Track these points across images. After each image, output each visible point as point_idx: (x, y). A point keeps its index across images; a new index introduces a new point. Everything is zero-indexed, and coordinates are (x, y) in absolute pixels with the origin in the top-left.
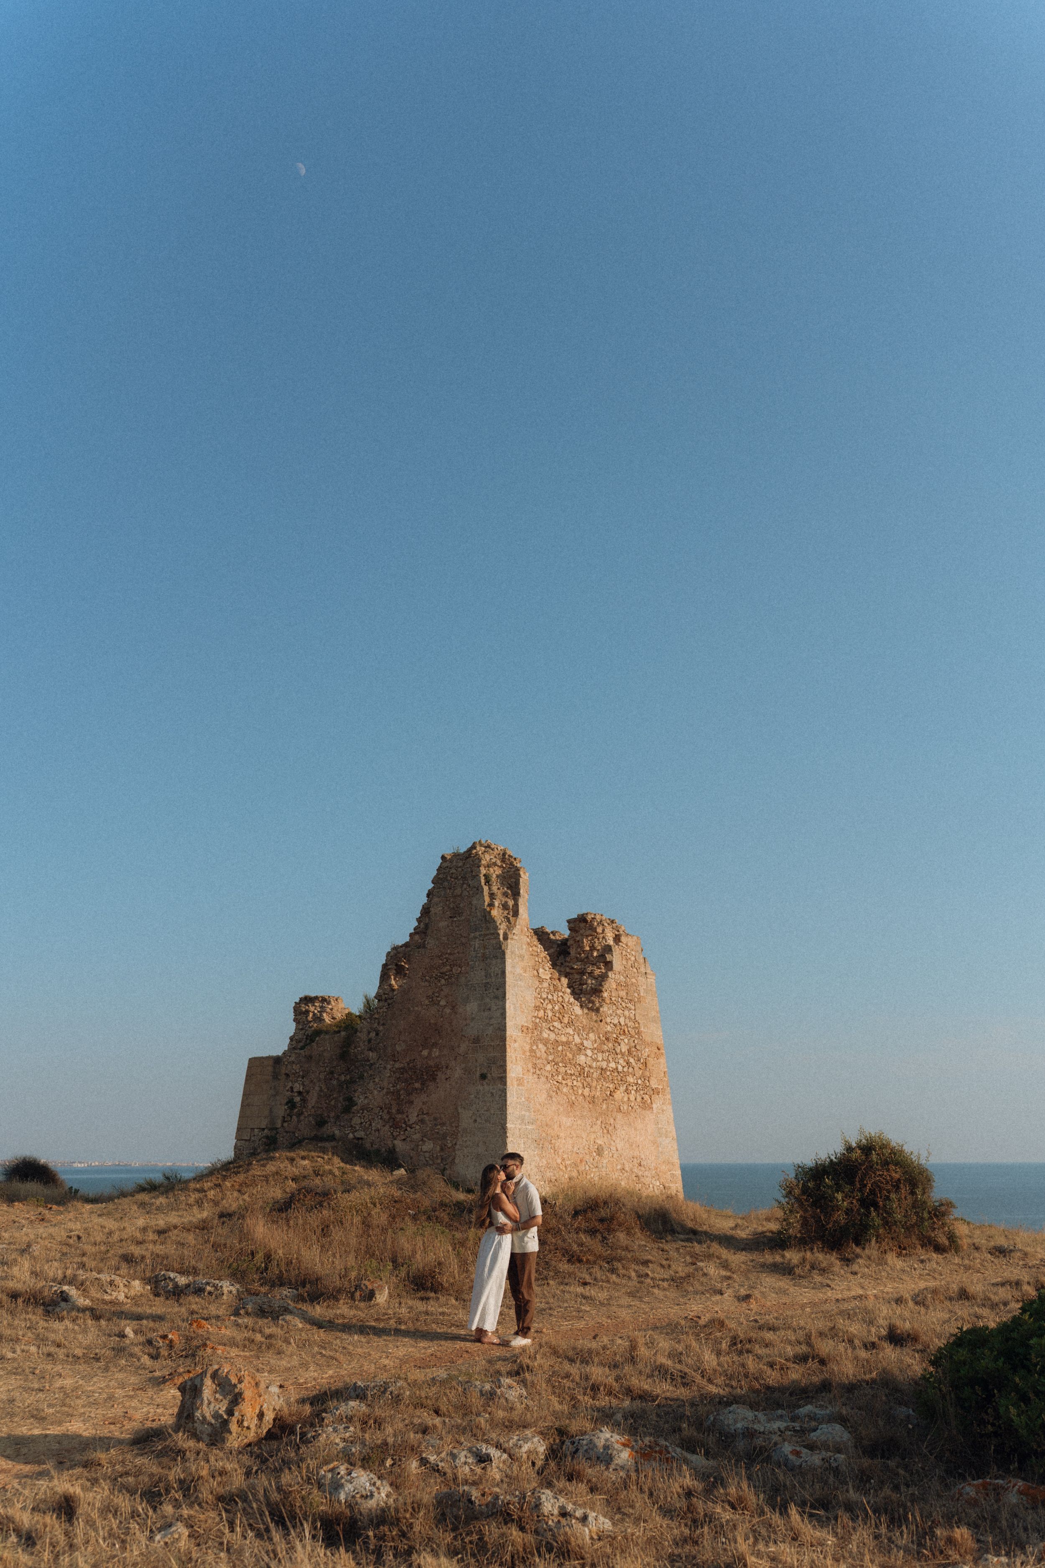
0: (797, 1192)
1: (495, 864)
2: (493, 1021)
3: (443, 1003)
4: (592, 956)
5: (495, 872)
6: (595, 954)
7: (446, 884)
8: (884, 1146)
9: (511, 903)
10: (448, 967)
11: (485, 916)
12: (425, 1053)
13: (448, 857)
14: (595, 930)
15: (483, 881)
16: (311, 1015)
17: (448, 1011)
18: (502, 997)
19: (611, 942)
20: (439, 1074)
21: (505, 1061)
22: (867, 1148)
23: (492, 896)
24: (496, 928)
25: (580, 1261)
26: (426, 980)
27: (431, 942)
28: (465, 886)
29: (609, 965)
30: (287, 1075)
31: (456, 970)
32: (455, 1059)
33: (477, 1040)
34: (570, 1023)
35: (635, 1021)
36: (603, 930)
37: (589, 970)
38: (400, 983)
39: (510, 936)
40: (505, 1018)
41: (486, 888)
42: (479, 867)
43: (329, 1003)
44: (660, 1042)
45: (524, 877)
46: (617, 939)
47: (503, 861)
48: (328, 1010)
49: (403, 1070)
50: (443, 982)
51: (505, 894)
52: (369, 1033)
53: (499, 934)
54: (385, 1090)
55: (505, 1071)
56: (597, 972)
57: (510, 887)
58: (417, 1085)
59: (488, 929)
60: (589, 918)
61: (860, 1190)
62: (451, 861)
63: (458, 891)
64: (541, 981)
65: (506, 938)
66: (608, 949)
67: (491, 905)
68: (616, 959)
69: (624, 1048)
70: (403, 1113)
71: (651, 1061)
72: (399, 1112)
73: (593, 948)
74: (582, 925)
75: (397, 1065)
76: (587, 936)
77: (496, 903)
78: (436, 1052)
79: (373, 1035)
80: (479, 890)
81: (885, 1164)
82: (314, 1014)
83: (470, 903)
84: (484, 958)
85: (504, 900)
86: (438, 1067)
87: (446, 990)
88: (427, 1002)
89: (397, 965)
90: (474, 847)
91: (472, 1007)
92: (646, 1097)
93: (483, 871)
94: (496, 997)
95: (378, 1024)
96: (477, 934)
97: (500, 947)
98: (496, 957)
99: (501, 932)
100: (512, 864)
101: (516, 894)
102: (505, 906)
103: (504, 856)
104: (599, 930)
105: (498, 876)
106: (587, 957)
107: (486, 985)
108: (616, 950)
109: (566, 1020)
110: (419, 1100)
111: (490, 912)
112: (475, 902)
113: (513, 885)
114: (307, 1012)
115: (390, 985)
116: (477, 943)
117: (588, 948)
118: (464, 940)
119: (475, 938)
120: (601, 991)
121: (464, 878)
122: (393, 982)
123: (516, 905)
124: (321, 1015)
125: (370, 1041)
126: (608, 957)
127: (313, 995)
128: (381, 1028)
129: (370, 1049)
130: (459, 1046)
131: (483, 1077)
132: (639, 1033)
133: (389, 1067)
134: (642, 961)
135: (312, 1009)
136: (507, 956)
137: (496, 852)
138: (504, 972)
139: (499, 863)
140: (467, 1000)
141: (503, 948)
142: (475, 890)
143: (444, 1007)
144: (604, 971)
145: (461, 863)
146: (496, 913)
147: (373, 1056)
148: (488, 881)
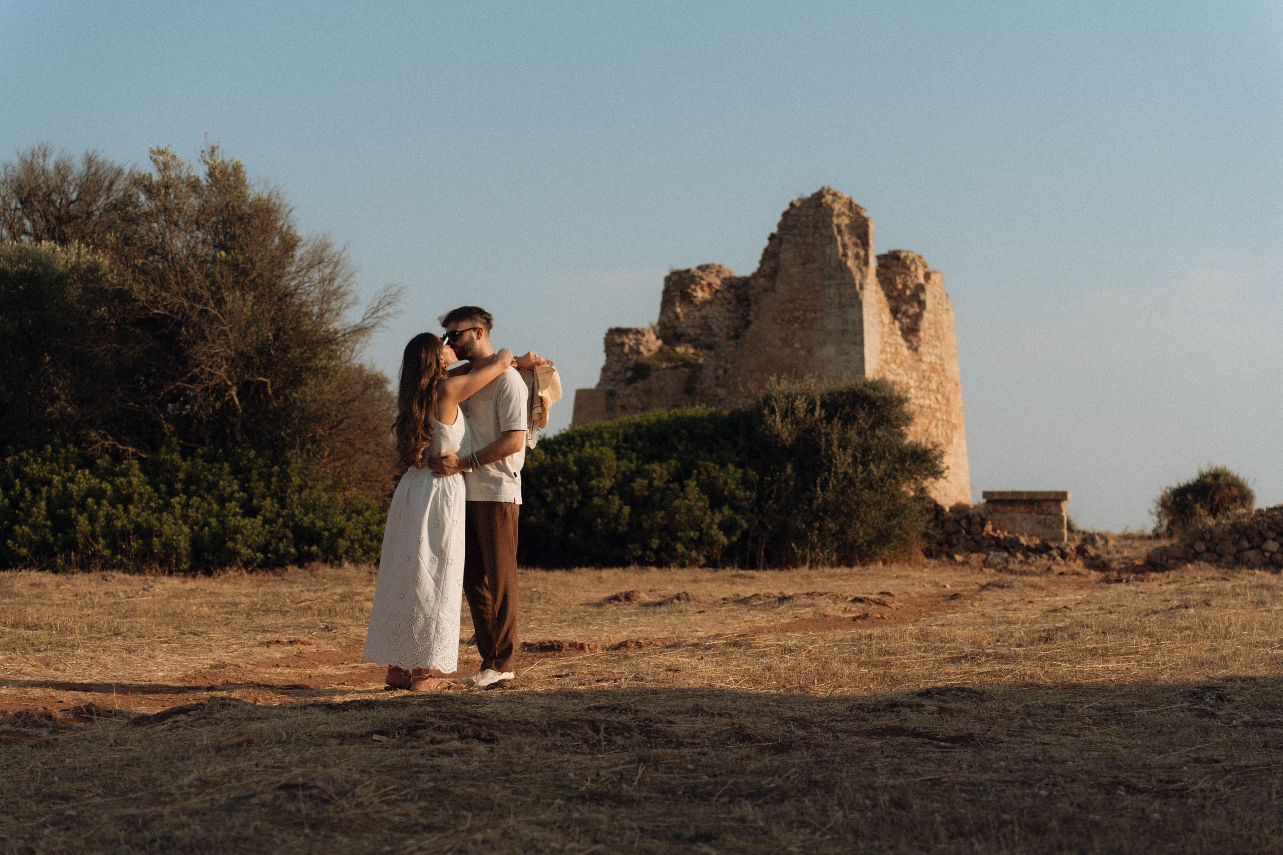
1: (843, 214)
3: (797, 345)
4: (905, 293)
5: (845, 221)
6: (908, 292)
7: (796, 231)
9: (862, 253)
10: (802, 312)
11: (840, 266)
13: (798, 204)
14: (908, 268)
15: (836, 231)
16: (627, 348)
17: (803, 353)
18: (861, 343)
19: (921, 280)
23: (844, 246)
24: (852, 279)
26: (778, 324)
27: (780, 287)
28: (817, 235)
29: (922, 304)
30: (623, 407)
31: (810, 315)
34: (901, 365)
35: (941, 359)
36: (916, 269)
37: (904, 308)
38: (686, 310)
39: (865, 286)
41: (839, 238)
42: (831, 216)
43: (643, 335)
44: (958, 378)
45: (872, 228)
46: (927, 276)
47: (850, 209)
48: (644, 343)
50: (796, 325)
51: (856, 245)
52: (716, 370)
53: (855, 284)
56: (911, 311)
57: (859, 237)
59: (843, 278)
60: (903, 255)
62: (800, 208)
63: (810, 240)
64: (884, 325)
65: (862, 288)
66: (921, 288)
67: (845, 255)
68: (929, 298)
69: (934, 386)
71: (952, 396)
73: (905, 286)
74: (895, 262)
76: (900, 274)
77: (850, 253)
79: (720, 372)
80: (832, 240)
82: (630, 347)
83: (824, 252)
84: (841, 306)
85: (855, 250)
87: (801, 334)
88: (779, 343)
89: (681, 291)
90: (821, 194)
91: (829, 351)
92: (949, 432)
93: (835, 221)
94: (854, 343)
95: (726, 361)
96: (832, 282)
97: (856, 296)
98: (853, 305)
99: (857, 282)
100: (858, 213)
101: (867, 245)
102: (857, 257)
103: (850, 205)
104: (913, 268)
105: (846, 226)
106: (899, 295)
107: (844, 332)
108: (928, 288)
109: (898, 361)
111: (845, 263)
112: (828, 251)
113: (862, 235)
114: (623, 344)
115: (675, 313)
116: (832, 291)
117: (900, 286)
118: (818, 288)
119: (830, 286)
120: (918, 331)
121: (816, 227)
122: (679, 310)
123: (867, 255)
124: (638, 348)
125: (717, 378)
126: (922, 296)
128: (729, 366)
129: (718, 385)
132: (943, 370)
133: (740, 402)
134: (944, 297)
135: (627, 341)
136: (865, 304)
137: (843, 201)
138: (861, 321)
139: (847, 212)
140: (823, 344)
141: (860, 297)
142: (828, 240)
143: (798, 350)
144: (917, 310)
145: (811, 212)
146: (850, 263)
147: (721, 392)
148: (840, 231)
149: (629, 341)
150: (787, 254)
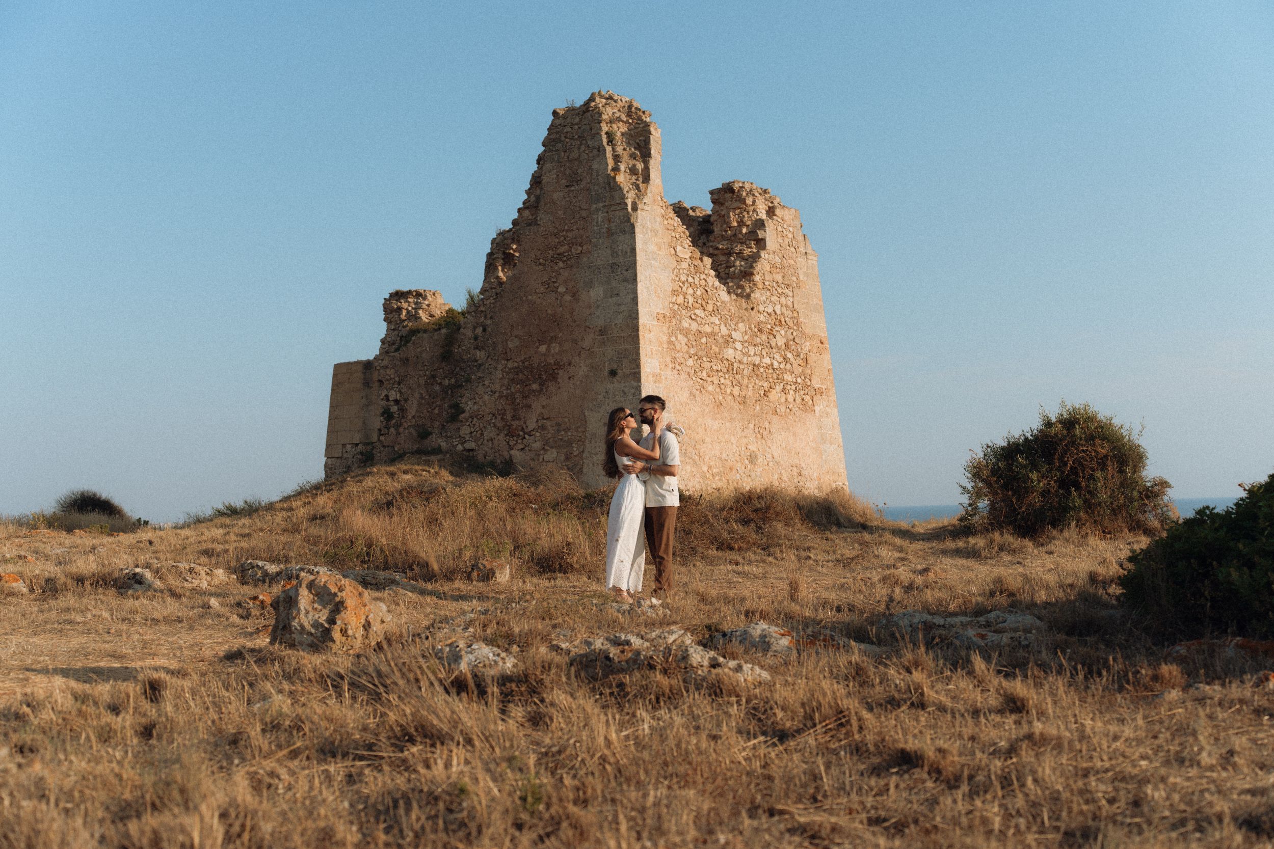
0: (986, 473)
1: (619, 119)
2: (623, 308)
3: (562, 289)
4: (741, 232)
5: (620, 129)
6: (744, 230)
7: (559, 145)
8: (1091, 419)
9: (640, 166)
10: (566, 247)
11: (608, 184)
12: (543, 348)
13: (561, 113)
14: (743, 201)
15: (605, 140)
16: (404, 312)
17: (568, 298)
18: (632, 280)
19: (763, 216)
20: (561, 372)
21: (638, 354)
22: (1070, 422)
23: (617, 158)
24: (623, 197)
25: (731, 548)
26: (540, 264)
27: (544, 218)
28: (583, 147)
29: (761, 243)
30: (381, 382)
31: (577, 250)
32: (579, 355)
33: (602, 332)
34: (716, 311)
35: (794, 310)
36: (754, 202)
37: (737, 249)
38: (510, 273)
39: (640, 206)
40: (637, 304)
41: (609, 149)
42: (600, 122)
43: (425, 298)
44: (823, 335)
45: (656, 136)
46: (771, 212)
47: (629, 115)
48: (424, 306)
49: (517, 371)
50: (561, 264)
51: (633, 156)
52: (475, 328)
53: (626, 204)
54: (497, 394)
55: (638, 366)
56: (747, 252)
57: (638, 147)
58: (535, 386)
59: (612, 197)
60: (736, 187)
61: (1059, 469)
62: (564, 117)
63: (575, 154)
64: (679, 261)
65: (635, 209)
66: (760, 224)
67: (616, 169)
68: (770, 235)
69: (781, 342)
70: (520, 419)
71: (813, 357)
72: (514, 418)
73: (741, 223)
75: (510, 365)
76: (735, 209)
77: (622, 167)
78: (555, 348)
79: (479, 330)
80: (601, 150)
81: (1091, 438)
82: (408, 312)
83: (590, 168)
84: (610, 233)
85: (631, 162)
86: (559, 365)
87: (565, 274)
88: (542, 289)
89: (504, 253)
90: (592, 99)
91: (597, 293)
92: (807, 398)
93: (605, 128)
94: (626, 280)
95: (485, 317)
96: (601, 205)
97: (629, 220)
98: (624, 232)
99: (629, 202)
100: (640, 118)
101: (646, 155)
102: (633, 171)
103: (630, 109)
104: (749, 201)
105: (623, 134)
106: (735, 235)
107: (613, 267)
108: (770, 226)
109: (710, 308)
110: (538, 404)
111: (614, 178)
112: (595, 166)
113: (642, 144)
114: (400, 309)
115: (498, 277)
116: (600, 216)
117: (735, 224)
118: (584, 214)
119: (598, 210)
120: (752, 274)
121: (582, 138)
122: (501, 274)
123: (647, 169)
124: (417, 313)
125: (476, 338)
126: (761, 234)
127: (405, 289)
128: (489, 322)
129: (477, 348)
130: (583, 339)
131: (613, 373)
132: (797, 324)
133: (500, 367)
134: (801, 238)
135: (405, 305)
136: (637, 230)
137: (620, 104)
138: (633, 250)
139: (624, 118)
140: (590, 284)
141: (632, 220)
142: (595, 152)
143: (563, 294)
144: (755, 250)
145: (577, 120)
146: (622, 179)
147: (480, 355)
148: (611, 140)
149: (406, 305)
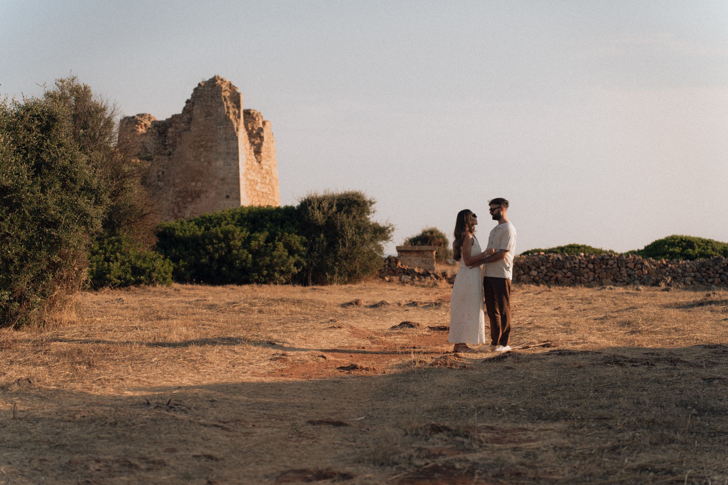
1: (227, 90)
2: (232, 171)
3: (203, 160)
5: (228, 94)
6: (254, 132)
7: (202, 99)
9: (237, 112)
10: (205, 142)
11: (226, 119)
12: (193, 184)
13: (203, 84)
14: (255, 119)
15: (223, 99)
17: (206, 164)
18: (238, 160)
19: (261, 126)
20: (202, 194)
21: (239, 190)
23: (228, 107)
24: (233, 125)
26: (192, 148)
27: (193, 128)
28: (213, 101)
29: (262, 138)
31: (210, 144)
32: (211, 188)
33: (223, 179)
35: (270, 167)
36: (259, 120)
37: (252, 140)
39: (239, 129)
40: (239, 170)
41: (225, 103)
42: (221, 92)
44: (277, 177)
45: (242, 98)
46: (264, 123)
47: (230, 88)
49: (180, 192)
50: (202, 149)
51: (233, 107)
54: (170, 202)
55: (239, 195)
56: (257, 142)
57: (235, 103)
58: (189, 199)
59: (228, 125)
60: (252, 112)
62: (204, 87)
63: (209, 104)
64: (247, 150)
65: (237, 130)
66: (261, 130)
67: (228, 112)
68: (265, 135)
69: (267, 181)
70: (181, 212)
71: (275, 187)
72: (179, 212)
73: (253, 128)
74: (250, 115)
75: (177, 189)
76: (250, 122)
77: (231, 112)
78: (199, 184)
79: (160, 173)
80: (222, 104)
83: (217, 111)
84: (226, 139)
85: (234, 110)
86: (201, 192)
87: (204, 154)
88: (193, 159)
90: (214, 79)
91: (220, 163)
93: (223, 94)
94: (234, 159)
95: (163, 168)
96: (222, 127)
97: (235, 135)
98: (234, 139)
99: (235, 127)
100: (234, 90)
101: (239, 107)
102: (234, 113)
103: (230, 85)
104: (257, 119)
105: (228, 97)
106: (250, 134)
107: (228, 153)
108: (264, 129)
109: (253, 169)
110: (191, 206)
111: (229, 117)
112: (219, 110)
113: (237, 102)
116: (222, 131)
117: (250, 129)
118: (214, 129)
119: (221, 129)
120: (260, 152)
121: (213, 97)
123: (239, 113)
125: (159, 176)
126: (262, 134)
128: (165, 170)
129: (159, 180)
130: (213, 182)
131: (228, 197)
132: (271, 173)
133: (171, 190)
136: (239, 139)
137: (226, 83)
138: (237, 148)
139: (229, 90)
140: (217, 160)
141: (237, 135)
142: (219, 104)
143: (203, 162)
144: (259, 142)
145: (210, 89)
146: (231, 117)
147: (161, 184)
148: (225, 100)
150: (197, 111)
